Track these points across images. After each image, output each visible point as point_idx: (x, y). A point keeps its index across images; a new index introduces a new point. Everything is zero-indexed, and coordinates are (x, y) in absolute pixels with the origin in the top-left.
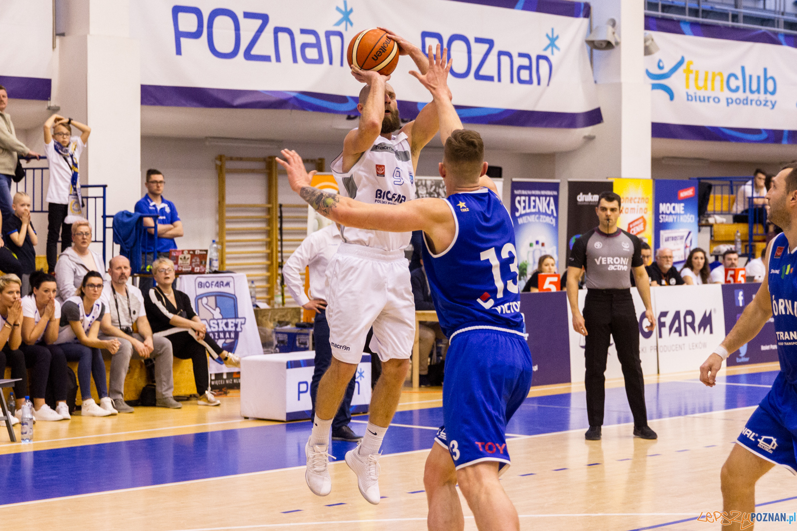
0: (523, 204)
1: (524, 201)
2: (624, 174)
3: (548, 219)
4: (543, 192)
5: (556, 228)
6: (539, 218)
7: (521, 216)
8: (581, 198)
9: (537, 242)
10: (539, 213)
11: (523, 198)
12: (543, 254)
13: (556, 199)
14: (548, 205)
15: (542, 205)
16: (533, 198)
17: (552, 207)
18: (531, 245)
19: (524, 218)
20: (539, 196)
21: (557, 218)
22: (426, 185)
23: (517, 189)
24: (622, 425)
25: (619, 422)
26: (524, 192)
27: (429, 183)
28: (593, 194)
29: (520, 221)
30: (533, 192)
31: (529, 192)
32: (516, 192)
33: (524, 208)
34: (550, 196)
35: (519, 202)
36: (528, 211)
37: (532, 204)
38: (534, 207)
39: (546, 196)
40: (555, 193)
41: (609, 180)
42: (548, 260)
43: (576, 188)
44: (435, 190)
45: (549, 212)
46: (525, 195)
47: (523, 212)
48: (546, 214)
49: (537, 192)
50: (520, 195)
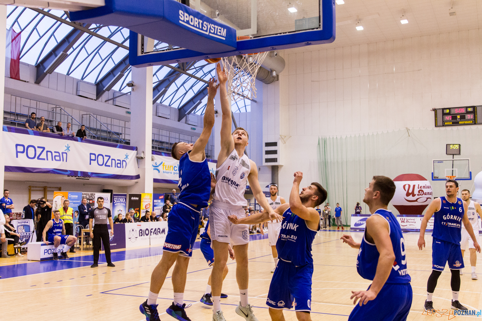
0: (116, 200)
1: (117, 199)
2: (146, 192)
3: (123, 204)
4: (122, 197)
5: (125, 206)
6: (121, 204)
7: (116, 203)
8: (132, 198)
9: (120, 210)
10: (121, 202)
11: (116, 198)
12: (120, 213)
13: (126, 199)
14: (123, 200)
15: (122, 200)
16: (119, 198)
17: (124, 201)
18: (118, 211)
19: (116, 204)
20: (121, 198)
21: (126, 204)
22: (89, 195)
24: (140, 258)
25: (139, 258)
26: (116, 197)
27: (89, 194)
28: (136, 197)
29: (115, 204)
31: (118, 197)
32: (114, 197)
33: (117, 201)
34: (124, 198)
35: (115, 199)
36: (118, 202)
37: (119, 200)
38: (119, 201)
39: (123, 198)
40: (125, 197)
41: (140, 194)
42: (120, 215)
43: (131, 196)
44: (91, 196)
45: (124, 202)
46: (117, 198)
47: (116, 202)
48: (123, 203)
49: (120, 197)
50: (115, 198)
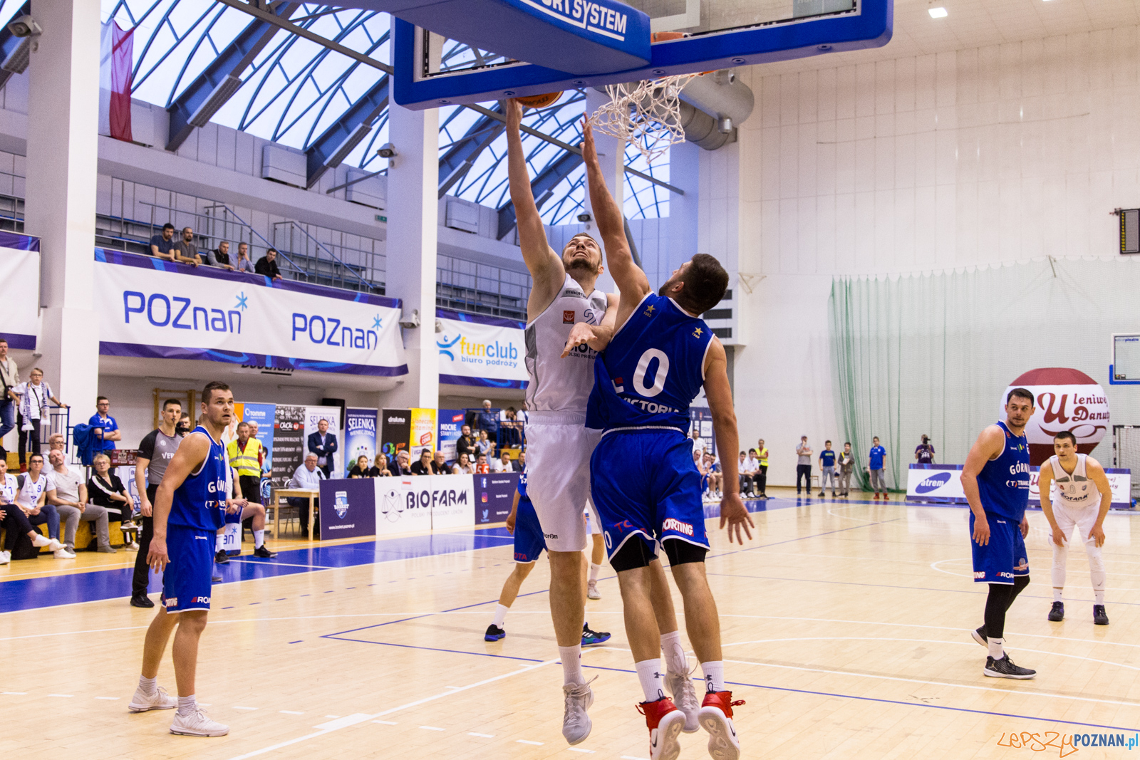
0: (353, 423)
2: (422, 405)
3: (369, 433)
4: (367, 416)
5: (375, 439)
6: (364, 432)
7: (352, 430)
8: (391, 420)
9: (362, 447)
10: (364, 429)
11: (354, 419)
13: (375, 420)
14: (370, 424)
15: (366, 424)
16: (360, 420)
17: (373, 425)
18: (358, 449)
19: (354, 432)
20: (364, 418)
21: (375, 432)
22: (290, 410)
23: (350, 413)
24: (409, 559)
25: (407, 557)
26: (354, 416)
27: (292, 409)
28: (398, 417)
29: (351, 434)
30: (360, 416)
31: (358, 416)
32: (349, 416)
33: (354, 425)
34: (371, 418)
35: (351, 422)
36: (356, 427)
37: (360, 423)
38: (361, 425)
39: (368, 418)
40: (374, 417)
41: (409, 409)
43: (388, 414)
44: (296, 414)
45: (370, 428)
47: (354, 428)
48: (368, 429)
49: (363, 416)
50: (352, 418)
